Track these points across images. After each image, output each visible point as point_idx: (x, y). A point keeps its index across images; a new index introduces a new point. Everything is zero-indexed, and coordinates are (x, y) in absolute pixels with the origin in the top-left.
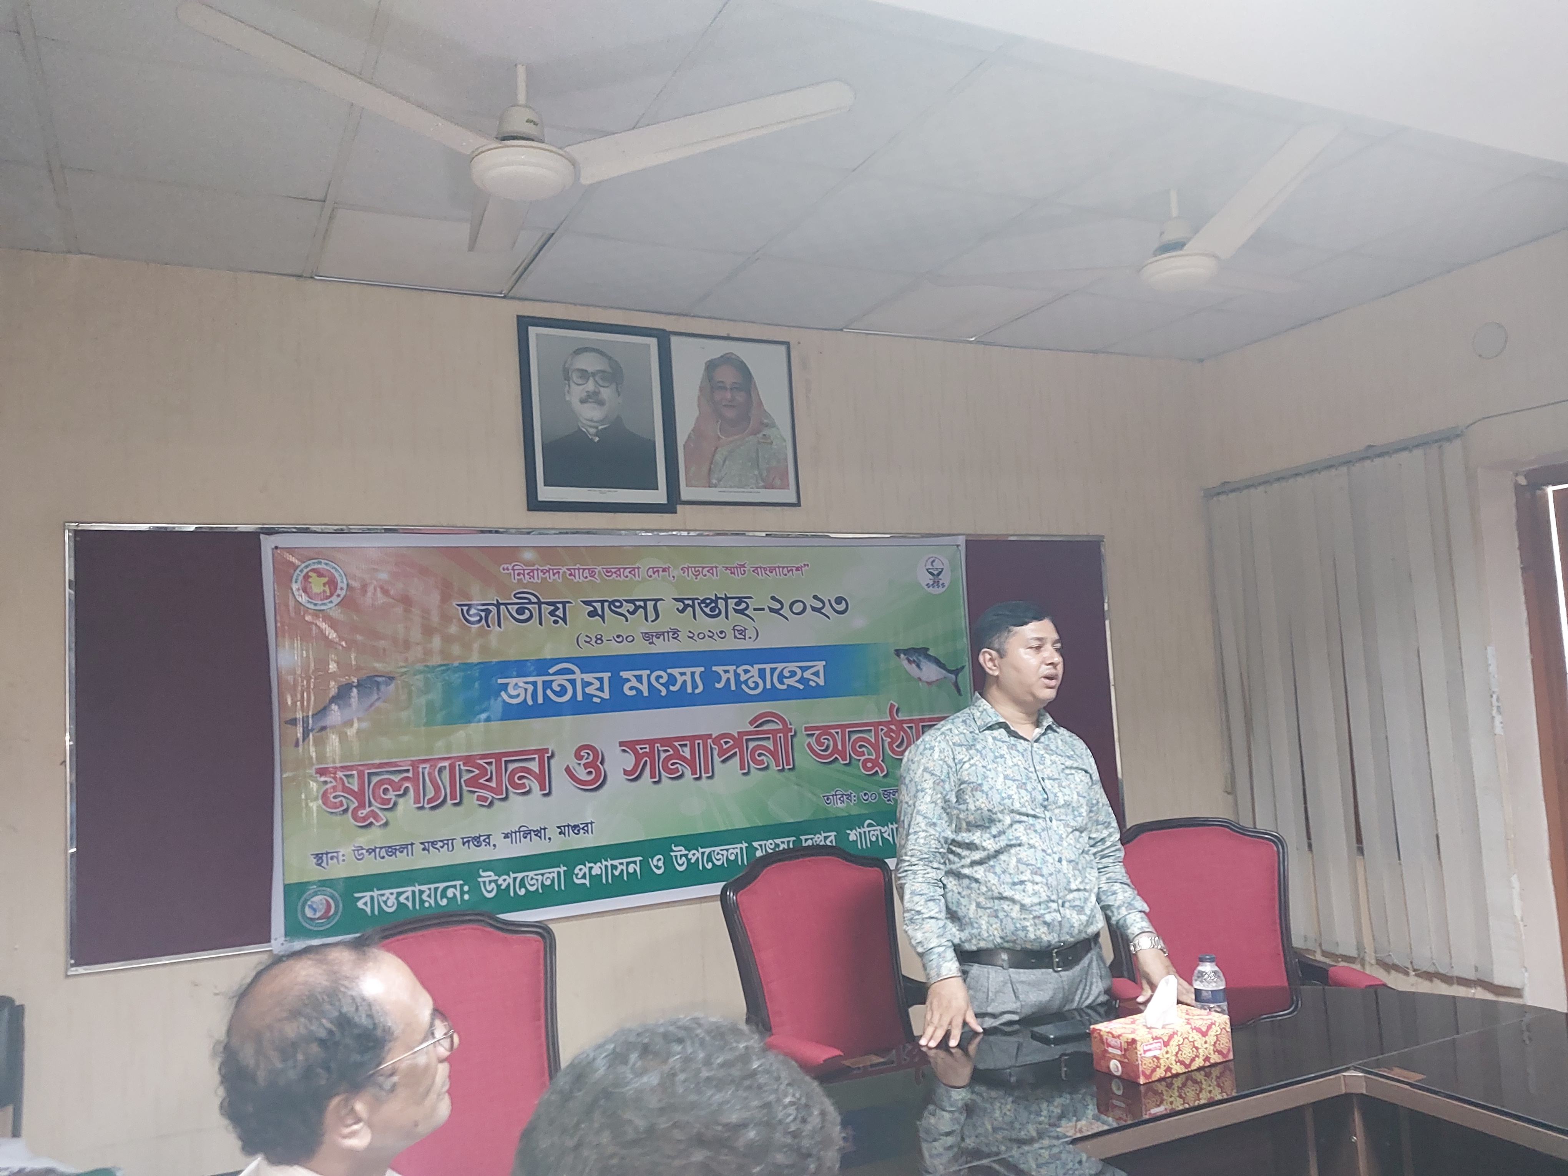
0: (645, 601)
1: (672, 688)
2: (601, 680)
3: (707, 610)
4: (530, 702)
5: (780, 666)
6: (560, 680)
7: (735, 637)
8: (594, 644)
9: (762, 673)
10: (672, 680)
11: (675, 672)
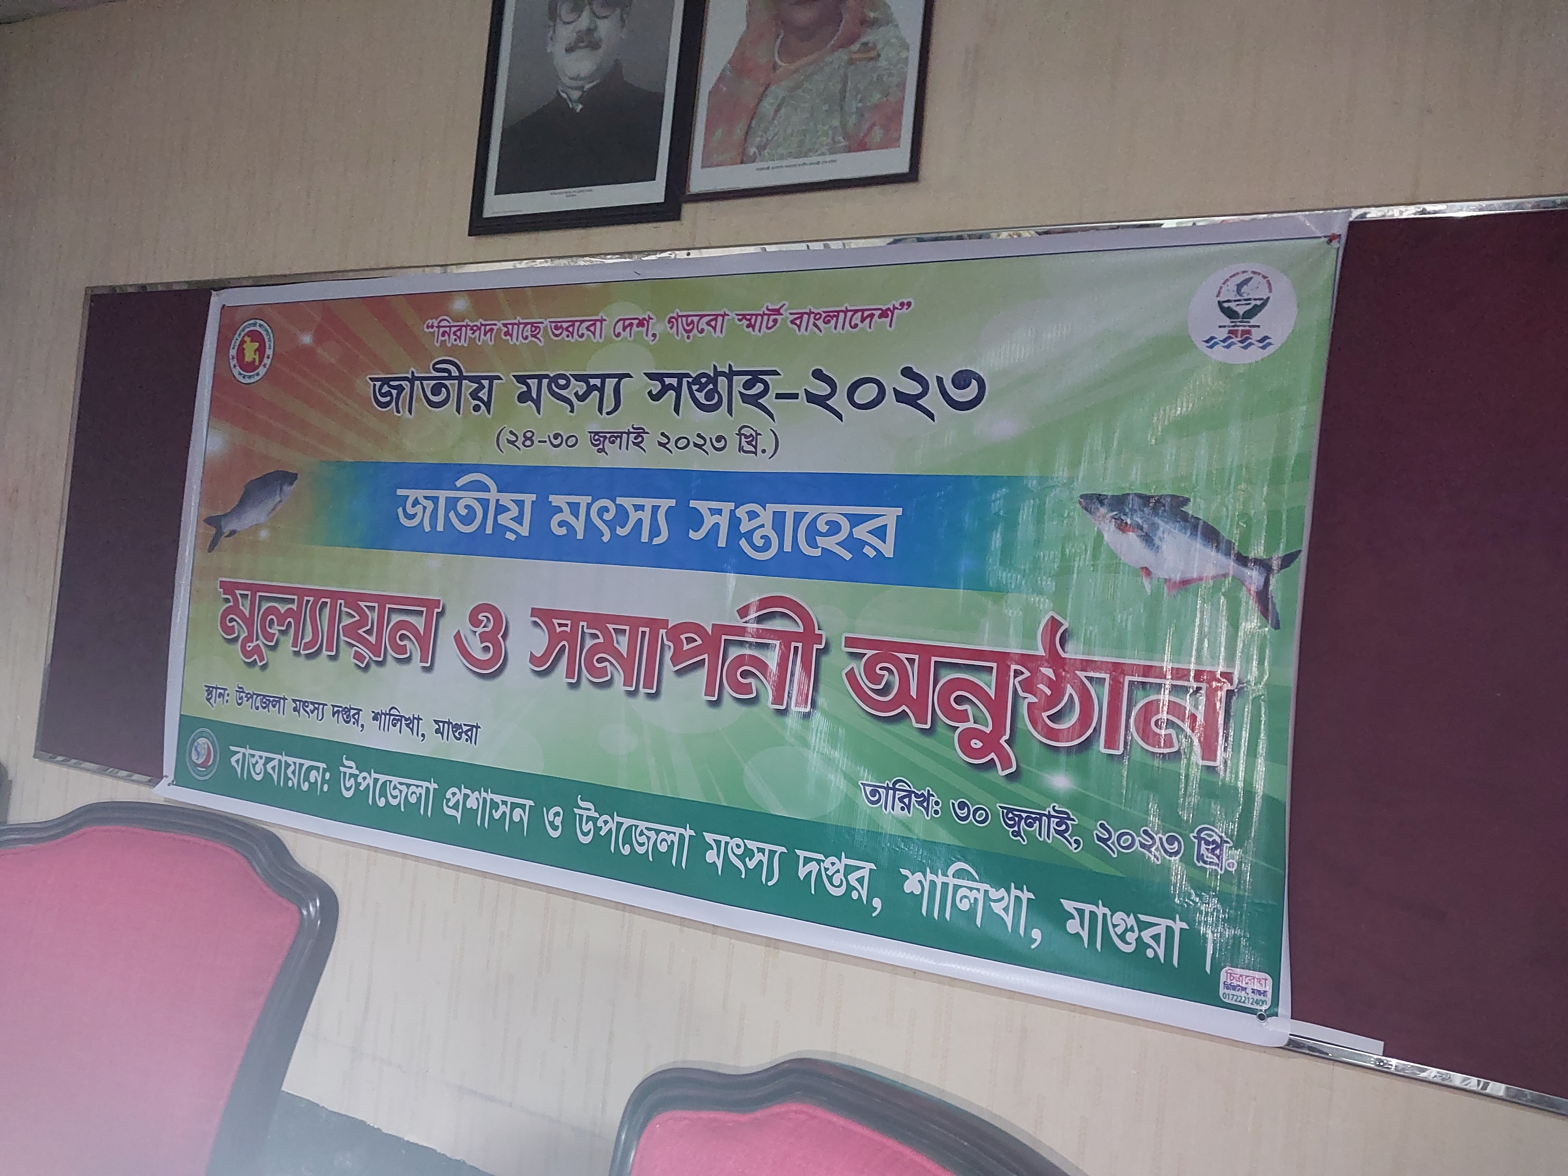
0: (603, 377)
1: (620, 532)
2: (520, 504)
3: (700, 397)
4: (427, 528)
5: (812, 510)
6: (468, 498)
7: (741, 449)
8: (521, 447)
9: (779, 520)
10: (622, 515)
11: (627, 502)
